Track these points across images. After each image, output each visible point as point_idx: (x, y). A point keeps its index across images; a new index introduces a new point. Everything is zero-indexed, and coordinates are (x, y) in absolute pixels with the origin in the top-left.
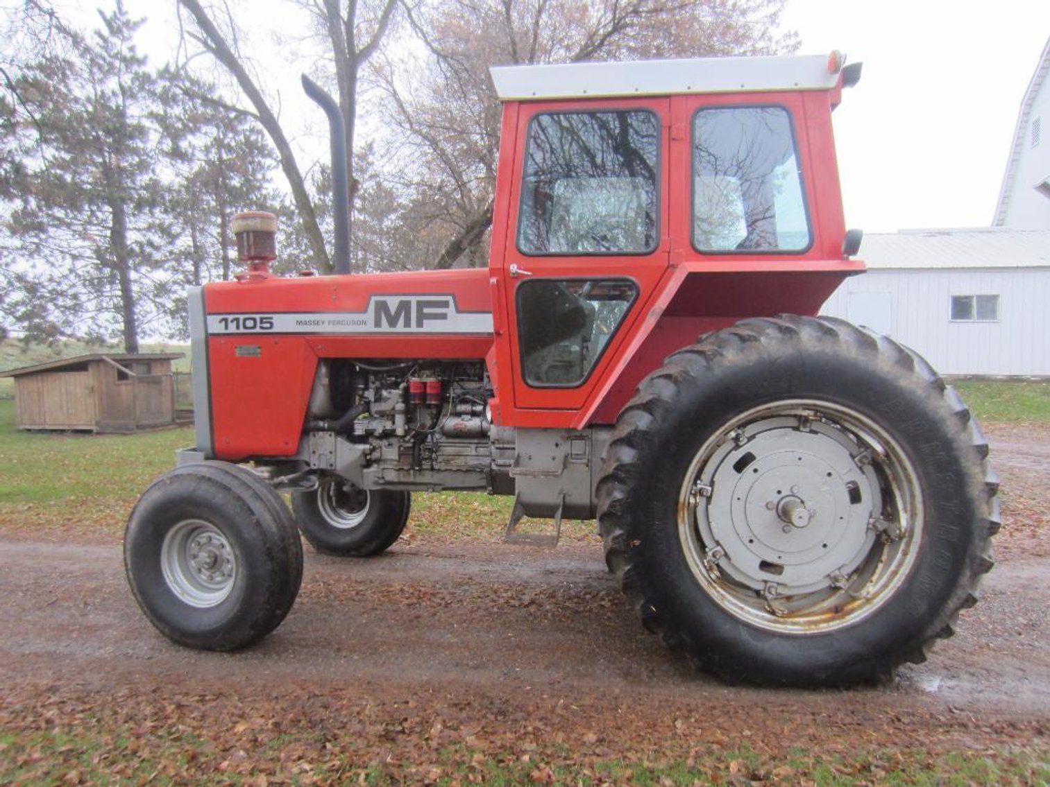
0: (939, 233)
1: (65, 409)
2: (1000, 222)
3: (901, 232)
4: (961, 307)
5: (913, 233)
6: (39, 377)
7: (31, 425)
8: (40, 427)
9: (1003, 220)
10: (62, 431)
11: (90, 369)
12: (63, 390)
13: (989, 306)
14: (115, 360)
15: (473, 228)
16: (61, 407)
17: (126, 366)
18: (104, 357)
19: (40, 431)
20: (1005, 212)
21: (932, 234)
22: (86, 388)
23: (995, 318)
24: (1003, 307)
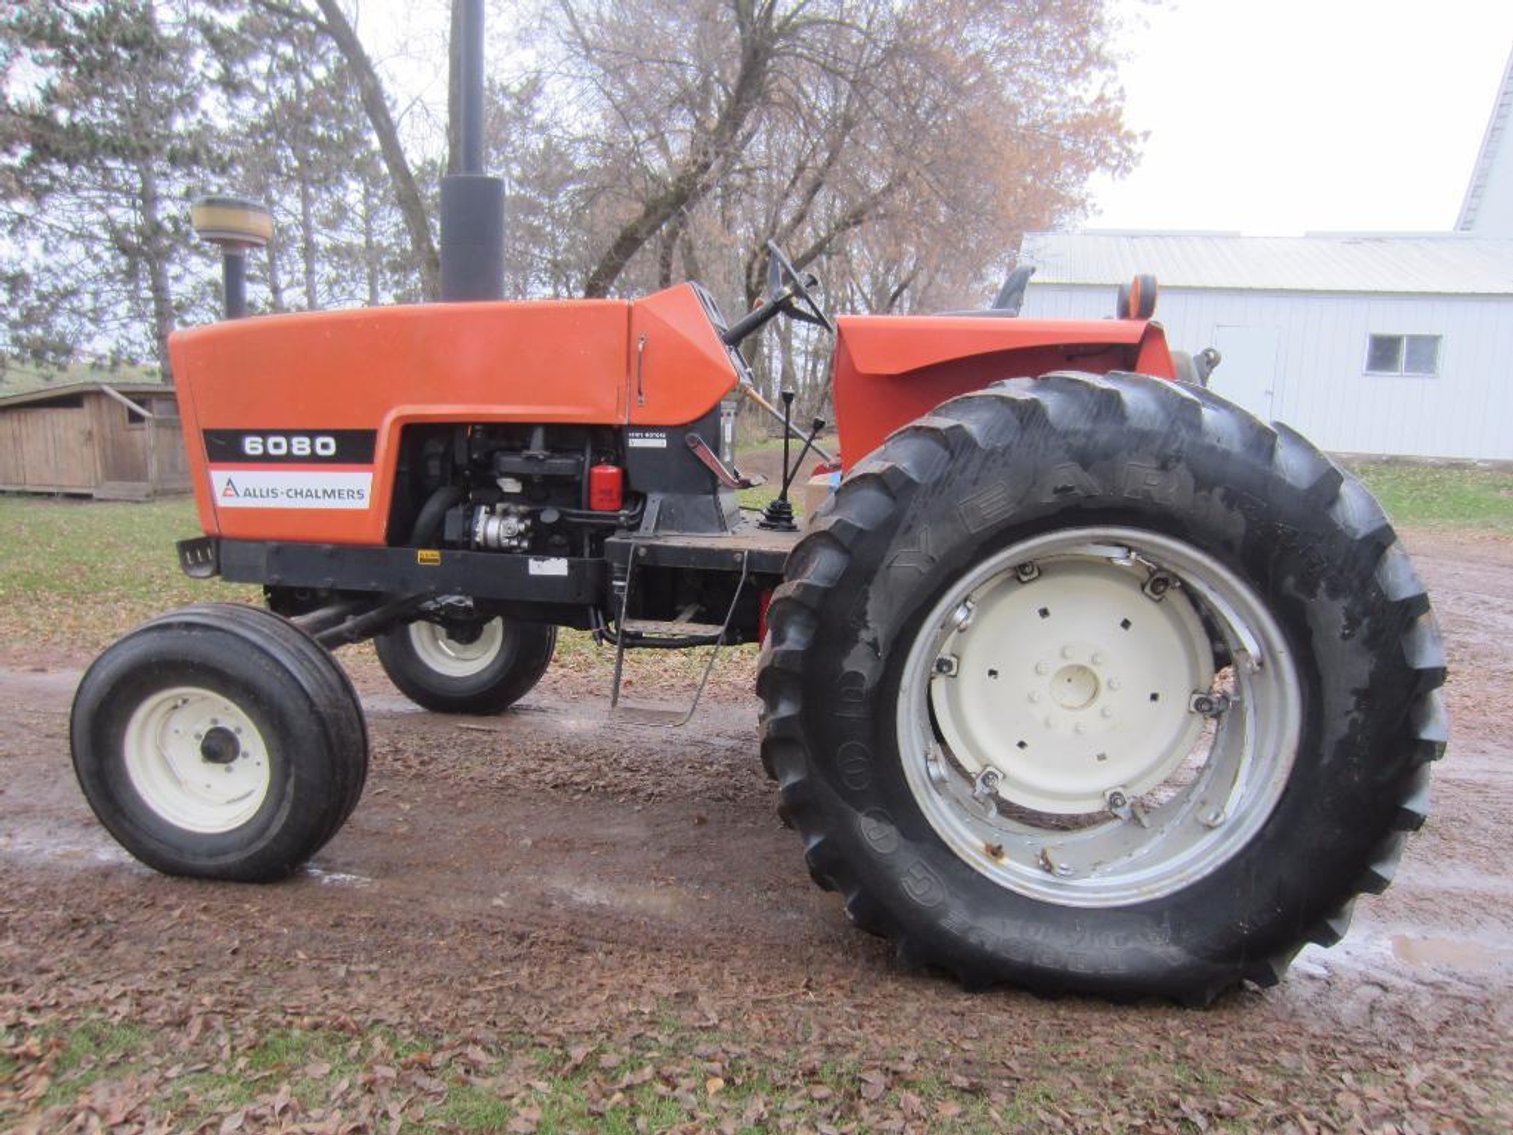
0: (1366, 239)
1: (52, 463)
2: (1466, 224)
3: (1308, 236)
4: (1384, 352)
5: (1327, 237)
6: (15, 416)
7: (5, 484)
8: (19, 488)
9: (1471, 222)
10: (50, 495)
11: (86, 405)
12: (50, 436)
13: (1423, 353)
14: (124, 393)
15: (655, 209)
16: (47, 462)
17: (141, 403)
18: (106, 388)
19: (20, 494)
20: (1475, 210)
21: (1355, 240)
22: (82, 433)
23: (1432, 371)
24: (1446, 355)
